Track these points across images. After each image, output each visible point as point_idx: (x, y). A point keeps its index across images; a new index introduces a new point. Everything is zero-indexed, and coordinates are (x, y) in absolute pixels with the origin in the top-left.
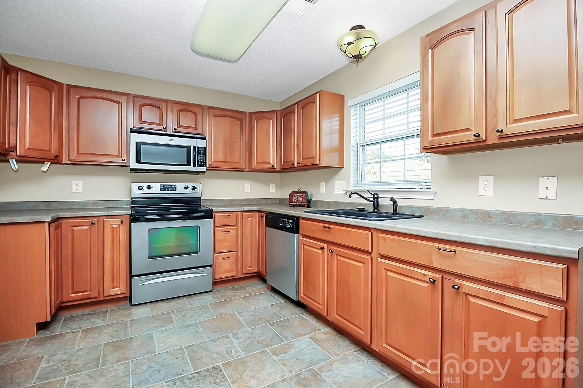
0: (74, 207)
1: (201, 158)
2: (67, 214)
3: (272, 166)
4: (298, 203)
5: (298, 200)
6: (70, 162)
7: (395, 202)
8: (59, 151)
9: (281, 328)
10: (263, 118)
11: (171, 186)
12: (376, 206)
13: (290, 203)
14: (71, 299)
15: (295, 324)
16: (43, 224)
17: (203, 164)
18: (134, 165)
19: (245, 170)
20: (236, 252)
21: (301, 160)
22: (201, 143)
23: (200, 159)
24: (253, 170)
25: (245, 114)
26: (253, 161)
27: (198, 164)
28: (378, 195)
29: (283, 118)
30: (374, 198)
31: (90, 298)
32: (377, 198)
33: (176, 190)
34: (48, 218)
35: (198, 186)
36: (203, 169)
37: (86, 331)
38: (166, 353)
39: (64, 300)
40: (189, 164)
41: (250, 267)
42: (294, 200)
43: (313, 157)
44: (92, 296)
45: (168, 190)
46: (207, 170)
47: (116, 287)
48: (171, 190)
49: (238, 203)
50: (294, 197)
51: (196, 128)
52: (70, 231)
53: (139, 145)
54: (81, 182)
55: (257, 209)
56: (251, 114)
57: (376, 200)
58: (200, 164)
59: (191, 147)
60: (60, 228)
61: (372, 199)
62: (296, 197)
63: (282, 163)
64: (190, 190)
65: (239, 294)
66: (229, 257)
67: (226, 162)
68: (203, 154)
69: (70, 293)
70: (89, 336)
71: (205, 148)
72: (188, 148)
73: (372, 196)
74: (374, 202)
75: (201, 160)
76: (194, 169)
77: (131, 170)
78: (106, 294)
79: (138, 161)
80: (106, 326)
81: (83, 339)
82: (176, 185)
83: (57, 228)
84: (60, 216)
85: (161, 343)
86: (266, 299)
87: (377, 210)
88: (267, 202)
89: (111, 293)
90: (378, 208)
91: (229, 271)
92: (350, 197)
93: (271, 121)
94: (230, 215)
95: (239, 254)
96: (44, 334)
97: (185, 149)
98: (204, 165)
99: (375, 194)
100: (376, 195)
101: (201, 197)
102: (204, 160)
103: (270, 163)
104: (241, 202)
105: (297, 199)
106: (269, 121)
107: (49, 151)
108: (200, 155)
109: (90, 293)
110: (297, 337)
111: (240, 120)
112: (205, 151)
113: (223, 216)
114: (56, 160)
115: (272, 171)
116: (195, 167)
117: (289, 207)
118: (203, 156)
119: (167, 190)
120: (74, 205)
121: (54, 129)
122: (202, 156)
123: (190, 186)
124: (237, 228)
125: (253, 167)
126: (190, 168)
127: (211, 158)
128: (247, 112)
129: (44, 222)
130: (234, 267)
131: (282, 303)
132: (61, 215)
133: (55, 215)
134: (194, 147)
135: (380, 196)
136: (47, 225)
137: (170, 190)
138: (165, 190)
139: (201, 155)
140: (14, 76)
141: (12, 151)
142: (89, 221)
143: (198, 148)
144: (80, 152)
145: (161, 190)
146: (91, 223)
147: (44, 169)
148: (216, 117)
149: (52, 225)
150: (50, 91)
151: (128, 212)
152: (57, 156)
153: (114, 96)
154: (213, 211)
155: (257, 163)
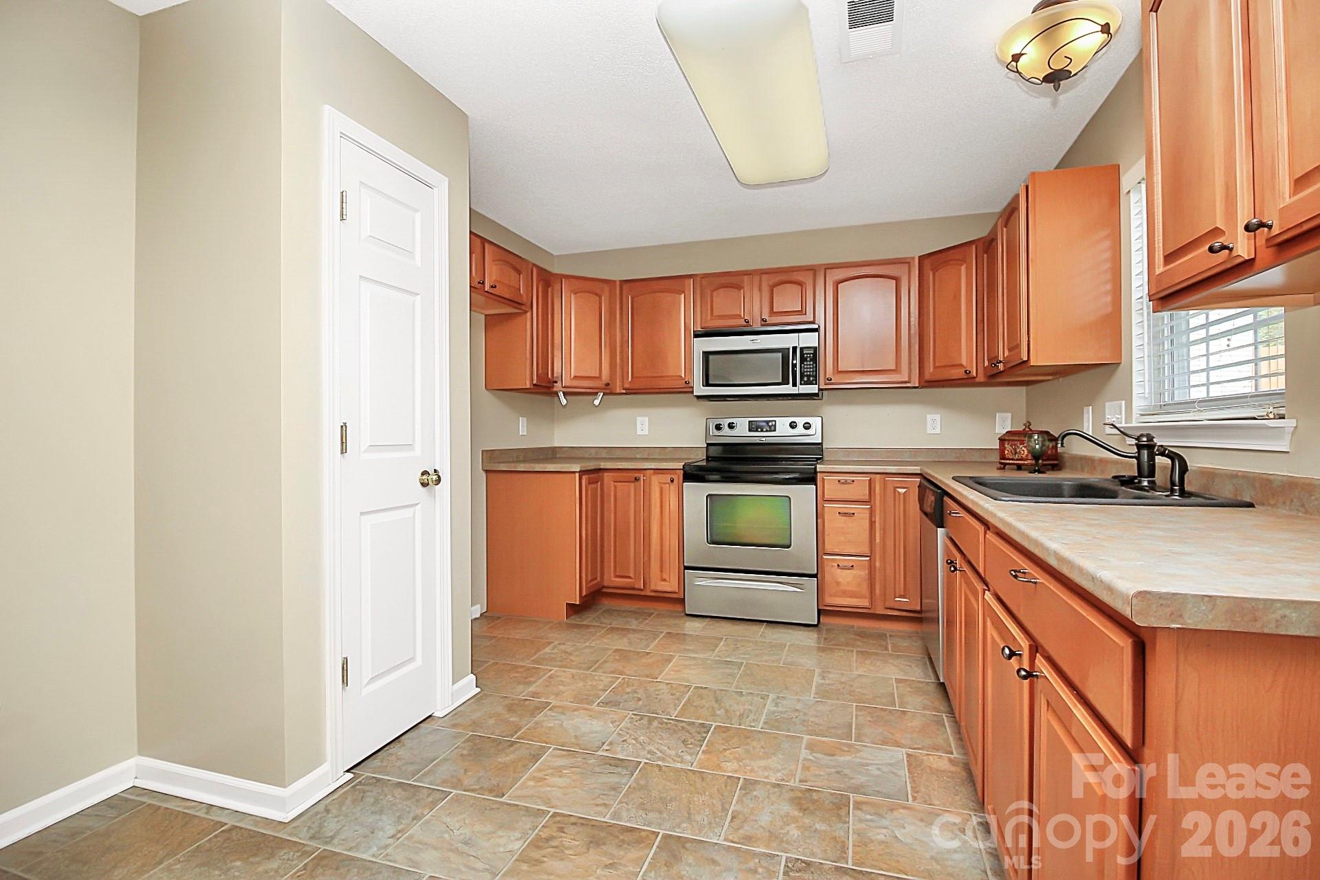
0: (638, 456)
1: (807, 368)
2: (609, 465)
3: (966, 371)
4: (1017, 460)
5: (1016, 453)
6: (624, 391)
7: (1174, 458)
8: (611, 377)
9: (872, 720)
10: (946, 263)
11: (767, 422)
12: (1147, 469)
13: (1001, 459)
14: (611, 585)
15: (909, 725)
16: (574, 475)
17: (811, 379)
18: (700, 389)
19: (908, 385)
20: (868, 558)
21: (1007, 352)
22: (809, 340)
23: (805, 370)
24: (927, 384)
25: (909, 263)
26: (926, 364)
27: (802, 379)
28: (1150, 438)
29: (984, 258)
30: (1139, 447)
31: (634, 589)
32: (1148, 447)
33: (775, 430)
34: (577, 468)
35: (816, 422)
36: (813, 389)
37: (612, 629)
38: (667, 684)
39: (606, 583)
40: (785, 381)
41: (901, 596)
42: (1006, 452)
43: (1018, 345)
44: (637, 586)
45: (762, 431)
46: (819, 389)
47: (664, 580)
48: (767, 431)
49: (907, 457)
50: (1006, 446)
51: (802, 312)
52: (613, 488)
53: (706, 355)
54: (647, 418)
55: (919, 472)
56: (923, 258)
57: (1144, 452)
58: (805, 379)
59: (789, 349)
60: (599, 483)
61: (1134, 450)
62: (1011, 446)
63: (985, 364)
64: (800, 429)
65: (861, 644)
66: (852, 566)
67: (864, 372)
68: (811, 360)
69: (612, 576)
70: (610, 636)
71: (815, 348)
72: (784, 352)
73: (1134, 442)
74: (1138, 458)
75: (807, 372)
76: (794, 391)
77: (699, 397)
78: (653, 587)
79: (707, 384)
80: (634, 631)
81: (603, 637)
82: (775, 421)
83: (590, 482)
84: (602, 467)
85: (673, 671)
86: (902, 667)
87: (1149, 482)
88: (985, 457)
89: (660, 589)
90: (1154, 477)
91: (855, 595)
93: (965, 265)
94: (853, 481)
95: (878, 564)
96: (576, 620)
97: (780, 355)
98: (813, 380)
99: (1142, 435)
100: (1145, 439)
101: (821, 444)
102: (813, 371)
103: (961, 365)
104: (915, 455)
105: (1015, 450)
106: (959, 267)
107: (599, 378)
108: (805, 363)
109: (633, 580)
110: (884, 743)
111: (897, 280)
112: (815, 354)
113: (839, 481)
114: (608, 390)
115: (968, 381)
116: (796, 386)
117: (998, 469)
118: (811, 363)
119: (759, 430)
120: (638, 453)
121: (605, 346)
122: (810, 365)
123: (800, 421)
124: (871, 508)
125: (927, 376)
126: (788, 389)
127: (831, 367)
128: (914, 258)
129: (574, 472)
130: (865, 590)
131: (927, 683)
132: (603, 465)
133: (591, 465)
134: (795, 348)
136: (577, 475)
137: (764, 430)
138: (757, 431)
139: (809, 363)
140: (557, 287)
141: (556, 382)
142: (633, 476)
143: (802, 349)
144: (635, 376)
145: (750, 430)
146: (636, 478)
147: (597, 402)
148: (840, 283)
149: (584, 478)
150: (600, 297)
151: (680, 465)
152: (608, 385)
153: (674, 283)
154: (818, 470)
155: (935, 367)
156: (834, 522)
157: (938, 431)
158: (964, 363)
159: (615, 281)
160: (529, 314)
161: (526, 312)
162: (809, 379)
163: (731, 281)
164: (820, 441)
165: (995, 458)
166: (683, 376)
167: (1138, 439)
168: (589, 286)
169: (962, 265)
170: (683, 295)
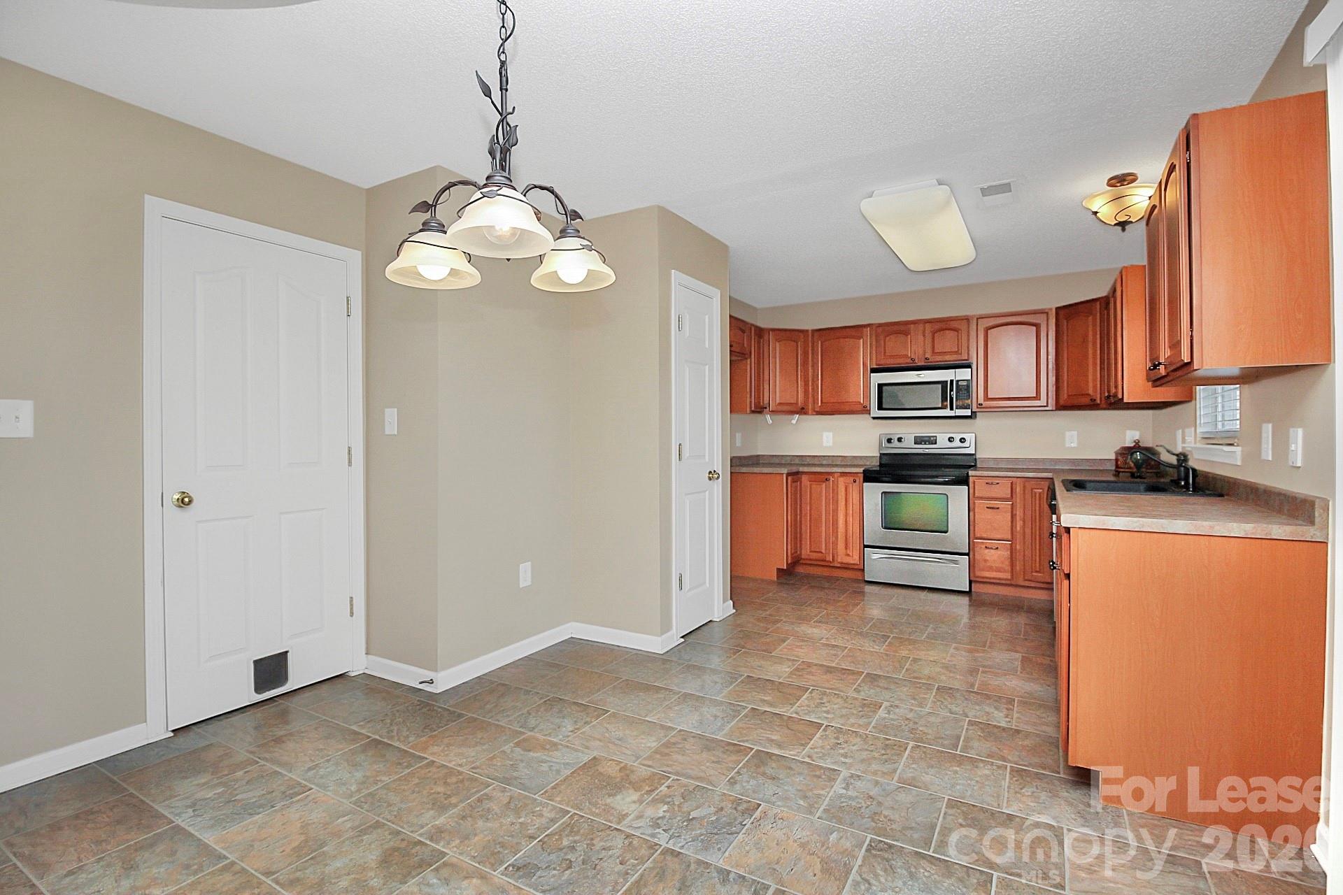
0: (824, 463)
1: (962, 396)
2: (806, 469)
3: (1093, 399)
5: (1126, 464)
6: (815, 412)
8: (805, 403)
9: (1002, 641)
10: (1078, 315)
11: (930, 437)
14: (808, 557)
15: (1028, 644)
16: (782, 476)
17: (966, 404)
18: (875, 412)
19: (1047, 409)
20: (1010, 543)
22: (964, 374)
24: (1061, 408)
25: (1047, 313)
26: (1061, 392)
27: (957, 404)
28: (1186, 456)
30: (1180, 463)
31: (825, 561)
32: (1186, 461)
33: (936, 443)
34: (784, 471)
35: (969, 437)
36: (967, 412)
39: (804, 556)
40: (944, 407)
41: (1036, 572)
42: (1120, 463)
43: (1113, 389)
44: (827, 560)
45: (925, 444)
46: (972, 412)
48: (929, 444)
49: (1048, 465)
50: (1120, 458)
51: (957, 351)
52: (808, 486)
53: (880, 386)
54: (831, 433)
55: (1050, 476)
56: (1059, 310)
58: (961, 404)
59: (947, 381)
60: (799, 483)
62: (1123, 458)
64: (957, 443)
66: (997, 548)
67: (1009, 398)
68: (964, 390)
69: (808, 551)
71: (968, 381)
72: (944, 384)
74: (1179, 469)
75: (962, 399)
76: (952, 413)
77: (874, 418)
78: (840, 561)
79: (880, 408)
82: (936, 436)
83: (794, 481)
89: (845, 561)
91: (998, 570)
93: (1091, 318)
94: (998, 484)
95: (1018, 547)
96: (783, 580)
97: (940, 386)
99: (1180, 454)
100: (1182, 456)
101: (974, 455)
102: (967, 399)
103: (1089, 395)
104: (1055, 463)
105: (1126, 461)
106: (1087, 319)
107: (797, 404)
108: (960, 392)
109: (825, 556)
110: (1008, 650)
111: (1037, 326)
112: (968, 386)
113: (987, 483)
114: (802, 411)
115: (1094, 407)
116: (953, 410)
117: (1113, 475)
118: (966, 392)
119: (923, 443)
120: (824, 460)
121: (801, 381)
122: (965, 394)
123: (957, 437)
124: (1012, 504)
125: (1062, 402)
126: (947, 412)
127: (978, 396)
128: (1051, 309)
129: (783, 474)
130: (1007, 567)
132: (801, 469)
133: (794, 469)
134: (952, 381)
136: (785, 475)
137: (927, 443)
138: (921, 444)
139: (963, 392)
140: (766, 337)
141: (766, 408)
142: (824, 478)
143: (958, 381)
144: (824, 401)
145: (915, 444)
146: (826, 479)
147: (794, 422)
148: (991, 329)
149: (790, 478)
150: (797, 343)
151: (861, 470)
152: (803, 408)
153: (855, 331)
154: (970, 474)
155: (1069, 396)
156: (982, 515)
157: (1074, 445)
158: (1091, 392)
159: (807, 331)
160: (749, 360)
161: (746, 359)
162: (963, 404)
163: (900, 329)
164: (974, 453)
165: (1114, 467)
166: (862, 402)
168: (790, 336)
169: (1089, 316)
170: (862, 340)
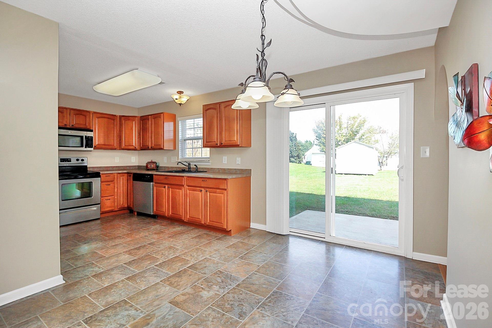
3: (135, 147)
4: (151, 168)
7: (196, 166)
10: (129, 120)
12: (189, 168)
13: (147, 168)
19: (116, 149)
20: (114, 196)
21: (153, 145)
22: (90, 134)
23: (89, 143)
24: (122, 149)
26: (122, 145)
27: (88, 146)
28: (190, 163)
29: (141, 121)
30: (189, 165)
32: (190, 165)
33: (71, 162)
35: (86, 159)
36: (92, 149)
40: (82, 146)
41: (122, 205)
43: (160, 145)
46: (94, 149)
48: (67, 162)
49: (111, 169)
50: (149, 165)
55: (126, 172)
56: (121, 117)
57: (189, 166)
61: (188, 165)
63: (141, 146)
64: (80, 161)
66: (109, 199)
67: (105, 145)
68: (91, 140)
71: (92, 137)
72: (82, 137)
73: (188, 164)
76: (86, 149)
82: (71, 159)
87: (190, 170)
88: (130, 168)
91: (110, 207)
92: (178, 164)
93: (134, 122)
94: (110, 176)
95: (116, 197)
97: (80, 138)
98: (92, 147)
101: (87, 166)
102: (91, 144)
103: (133, 146)
104: (113, 168)
105: (151, 166)
106: (132, 122)
108: (89, 141)
110: (153, 226)
111: (114, 120)
113: (107, 176)
115: (135, 149)
117: (146, 170)
122: (91, 142)
123: (80, 158)
124: (114, 183)
126: (84, 149)
127: (96, 142)
128: (118, 116)
130: (113, 205)
131: (144, 218)
134: (86, 136)
135: (191, 164)
138: (64, 162)
143: (88, 137)
145: (62, 162)
148: (98, 118)
154: (100, 173)
155: (125, 145)
157: (118, 161)
162: (90, 146)
165: (145, 168)
167: (188, 163)
